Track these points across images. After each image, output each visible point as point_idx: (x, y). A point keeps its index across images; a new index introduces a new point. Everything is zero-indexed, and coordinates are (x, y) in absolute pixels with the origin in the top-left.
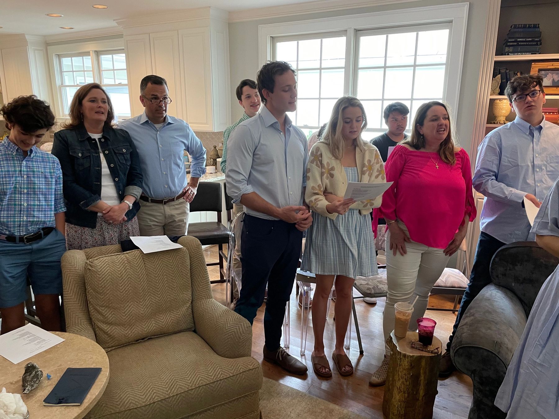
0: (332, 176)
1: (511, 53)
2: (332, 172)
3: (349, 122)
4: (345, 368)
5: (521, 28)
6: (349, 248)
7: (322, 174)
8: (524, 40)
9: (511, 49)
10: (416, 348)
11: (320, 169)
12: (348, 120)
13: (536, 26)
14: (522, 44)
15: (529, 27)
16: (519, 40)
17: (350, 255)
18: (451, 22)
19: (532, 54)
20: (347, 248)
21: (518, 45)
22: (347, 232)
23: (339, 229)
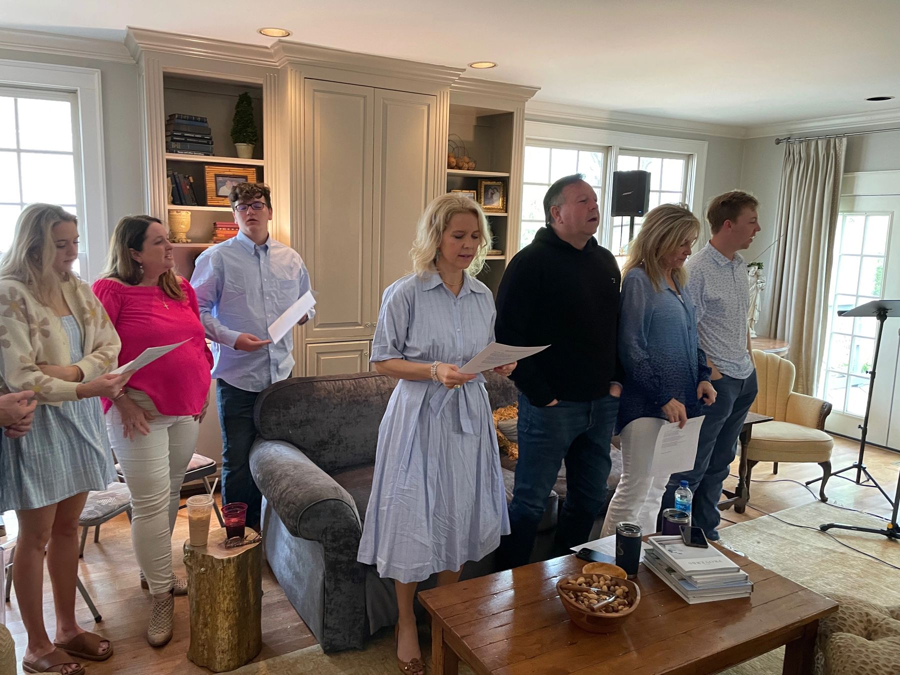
0: (46, 334)
1: (180, 150)
2: (46, 327)
3: (64, 246)
4: (101, 647)
5: (186, 120)
6: (89, 444)
7: (31, 334)
8: (193, 136)
9: (178, 145)
10: (234, 547)
11: (25, 325)
12: (63, 243)
13: (203, 120)
14: (191, 140)
15: (196, 120)
16: (186, 135)
17: (95, 456)
18: (74, 92)
19: (205, 155)
20: (87, 447)
21: (186, 141)
22: (83, 421)
23: (72, 420)
